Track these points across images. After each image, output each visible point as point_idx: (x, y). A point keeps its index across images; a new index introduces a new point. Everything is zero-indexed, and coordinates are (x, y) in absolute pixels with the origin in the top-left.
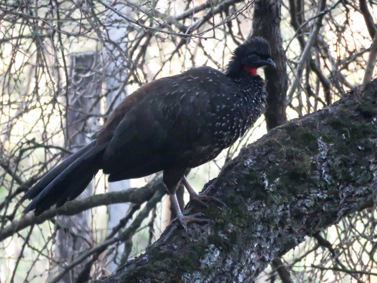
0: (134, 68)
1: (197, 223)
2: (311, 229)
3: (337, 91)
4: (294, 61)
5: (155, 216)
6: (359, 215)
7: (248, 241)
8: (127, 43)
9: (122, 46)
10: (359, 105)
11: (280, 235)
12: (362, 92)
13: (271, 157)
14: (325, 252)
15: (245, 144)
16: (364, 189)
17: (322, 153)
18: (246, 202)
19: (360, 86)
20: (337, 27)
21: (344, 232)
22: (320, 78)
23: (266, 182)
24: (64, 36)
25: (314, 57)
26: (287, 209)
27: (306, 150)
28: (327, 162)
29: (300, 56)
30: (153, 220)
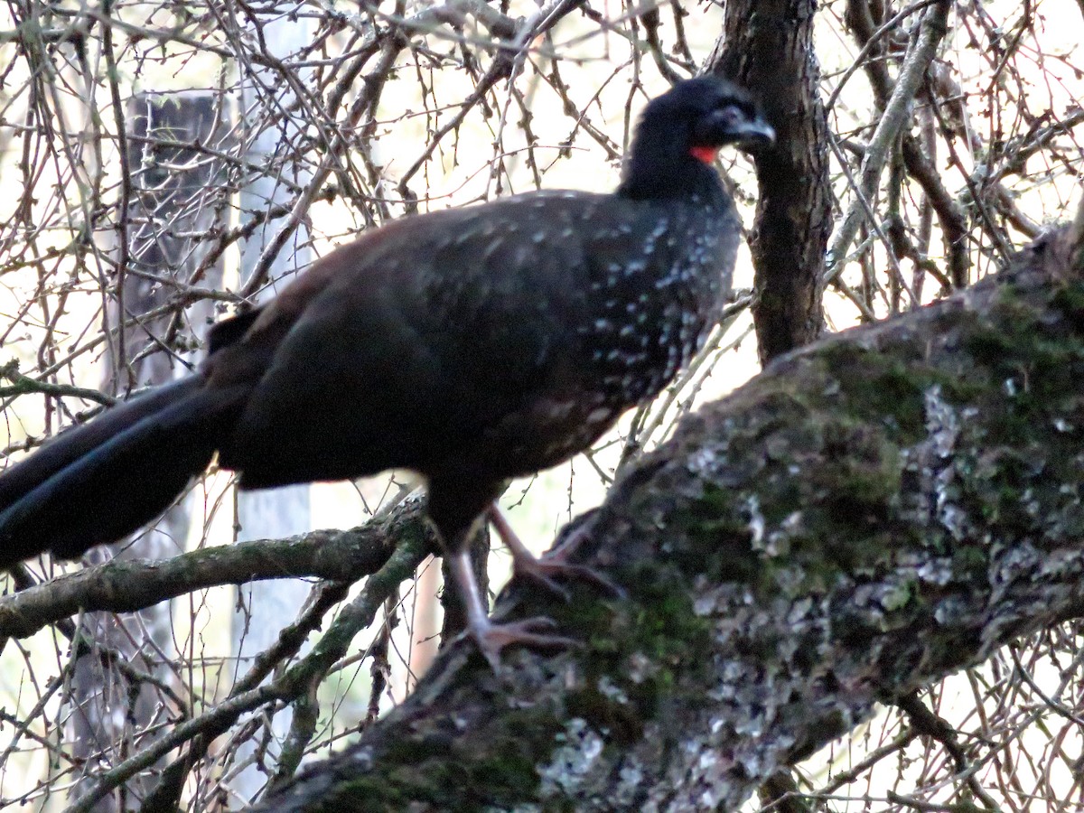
0: (341, 148)
2: (897, 679)
3: (987, 242)
4: (855, 140)
5: (393, 622)
6: (1048, 640)
7: (696, 709)
8: (321, 66)
9: (305, 75)
10: (1062, 292)
11: (795, 697)
12: (1073, 248)
13: (775, 445)
14: (933, 753)
15: (689, 403)
16: (1070, 556)
17: (939, 438)
18: (691, 587)
19: (1066, 227)
20: (993, 37)
21: (995, 692)
22: (935, 197)
23: (757, 527)
24: (119, 37)
25: (916, 132)
26: (821, 614)
27: (888, 427)
28: (955, 469)
29: (874, 126)
30: (385, 635)
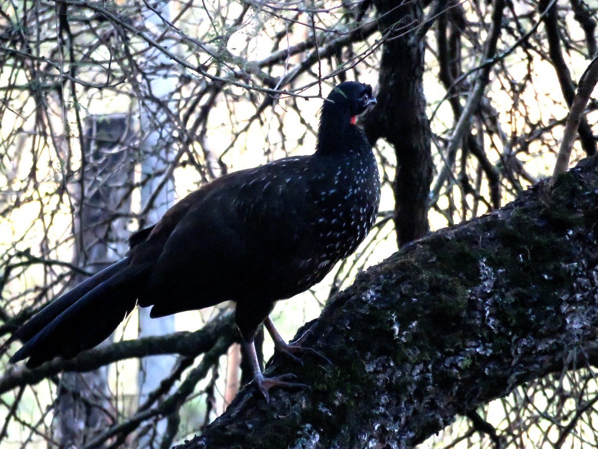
0: (190, 141)
1: (285, 389)
2: (466, 403)
3: (510, 186)
4: (444, 136)
5: (216, 376)
6: (540, 383)
7: (366, 420)
8: (179, 101)
9: (171, 106)
10: (547, 210)
11: (415, 412)
12: (552, 188)
13: (405, 288)
14: (484, 440)
15: (362, 267)
16: (551, 342)
17: (486, 284)
18: (364, 358)
19: (548, 179)
20: (513, 84)
21: (516, 409)
22: (484, 164)
23: (396, 328)
24: (79, 88)
25: (474, 132)
26: (428, 371)
27: (460, 278)
28: (494, 298)
29: (453, 129)
30: (213, 383)
